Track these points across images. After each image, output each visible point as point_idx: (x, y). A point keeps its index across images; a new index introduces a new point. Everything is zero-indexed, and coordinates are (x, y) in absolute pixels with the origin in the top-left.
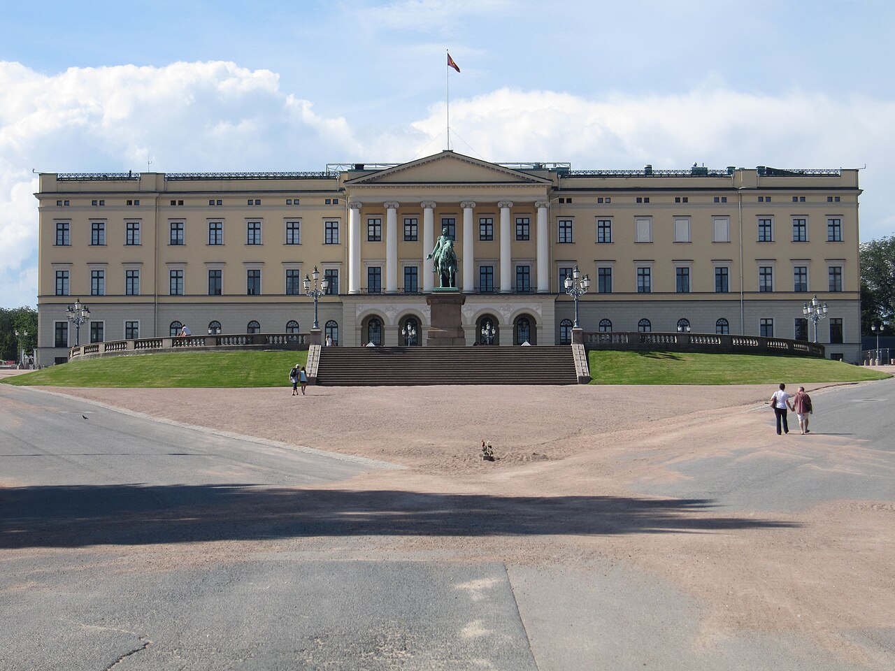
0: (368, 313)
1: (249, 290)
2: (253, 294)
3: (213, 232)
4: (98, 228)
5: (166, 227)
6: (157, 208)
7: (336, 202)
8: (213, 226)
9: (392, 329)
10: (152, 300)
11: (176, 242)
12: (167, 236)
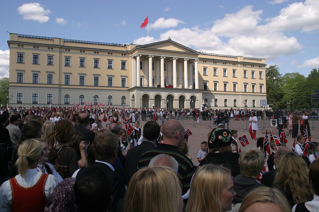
0: (145, 94)
1: (94, 84)
2: (96, 86)
4: (36, 57)
6: (60, 52)
7: (125, 55)
10: (58, 86)
11: (67, 65)
12: (64, 62)
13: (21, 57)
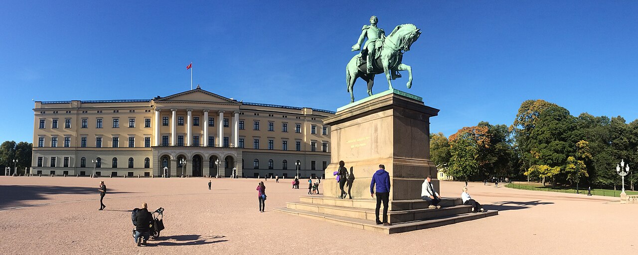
0: (164, 154)
1: (113, 145)
2: (115, 147)
3: (99, 123)
4: (55, 122)
5: (81, 121)
6: (78, 114)
7: (149, 111)
8: (99, 121)
9: (173, 160)
10: (74, 149)
11: (84, 127)
12: (81, 124)
13: (42, 122)
